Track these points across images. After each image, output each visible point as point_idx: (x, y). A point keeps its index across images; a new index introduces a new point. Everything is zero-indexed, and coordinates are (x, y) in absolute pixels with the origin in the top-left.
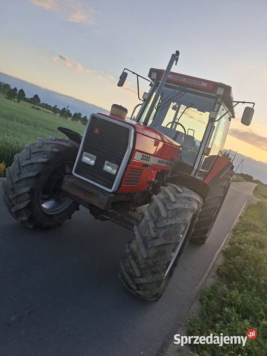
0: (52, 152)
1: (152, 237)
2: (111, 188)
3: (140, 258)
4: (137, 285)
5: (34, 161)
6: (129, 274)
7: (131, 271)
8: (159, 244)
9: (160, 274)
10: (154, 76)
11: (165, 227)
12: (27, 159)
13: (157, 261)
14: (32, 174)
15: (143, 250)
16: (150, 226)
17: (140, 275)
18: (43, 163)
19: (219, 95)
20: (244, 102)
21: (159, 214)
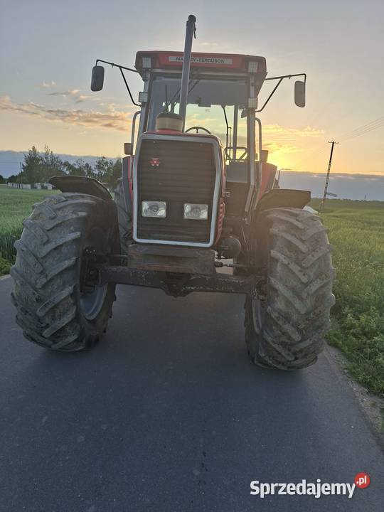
0: (79, 219)
1: (302, 283)
2: (208, 241)
3: (295, 317)
4: (295, 354)
5: (60, 242)
6: (281, 345)
7: (284, 339)
8: (315, 289)
9: (326, 326)
10: (147, 63)
11: (313, 265)
12: (45, 244)
13: (320, 311)
14: (67, 263)
15: (298, 304)
16: (294, 270)
17: (300, 338)
18: (75, 240)
19: (252, 74)
20: (290, 76)
21: (297, 251)
